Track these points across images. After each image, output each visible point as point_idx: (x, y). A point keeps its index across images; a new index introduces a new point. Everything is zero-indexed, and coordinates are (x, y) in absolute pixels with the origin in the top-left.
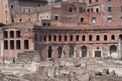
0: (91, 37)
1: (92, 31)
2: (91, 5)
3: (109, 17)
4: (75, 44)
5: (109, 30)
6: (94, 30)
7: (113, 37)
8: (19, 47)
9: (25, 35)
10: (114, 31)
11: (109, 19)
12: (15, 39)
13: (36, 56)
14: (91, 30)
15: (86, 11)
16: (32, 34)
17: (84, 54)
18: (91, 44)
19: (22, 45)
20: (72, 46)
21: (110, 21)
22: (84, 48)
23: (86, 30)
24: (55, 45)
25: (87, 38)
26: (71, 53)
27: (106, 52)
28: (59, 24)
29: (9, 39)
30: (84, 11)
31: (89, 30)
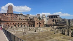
0: (10, 23)
7: (15, 23)
22: (9, 26)
25: (10, 24)
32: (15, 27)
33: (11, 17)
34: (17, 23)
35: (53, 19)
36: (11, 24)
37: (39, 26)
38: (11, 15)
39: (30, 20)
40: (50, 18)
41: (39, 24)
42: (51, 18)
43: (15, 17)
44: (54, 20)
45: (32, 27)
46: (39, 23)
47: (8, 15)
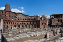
0: (9, 23)
2: (3, 14)
7: (15, 23)
32: (15, 28)
33: (10, 16)
34: (17, 23)
35: (58, 18)
37: (44, 27)
38: (10, 13)
39: (31, 19)
40: (54, 17)
41: (44, 25)
42: (56, 17)
43: (14, 16)
44: (60, 20)
45: (35, 27)
46: (44, 22)
47: (6, 13)
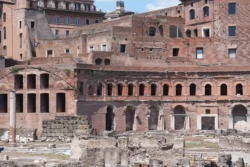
1: (196, 76)
2: (193, 22)
3: (230, 47)
4: (160, 103)
5: (230, 73)
6: (200, 74)
7: (239, 89)
8: (45, 108)
9: (59, 83)
10: (242, 77)
11: (231, 51)
12: (39, 91)
13: (80, 126)
14: (193, 74)
15: (184, 34)
16: (74, 82)
17: (179, 124)
18: (193, 103)
19: (53, 103)
20: (154, 107)
21: (233, 56)
22: (179, 110)
23: (184, 73)
24: (120, 103)
25: (185, 91)
26: (153, 122)
27: (224, 120)
28: (127, 61)
29: (26, 92)
30: (180, 35)
31: (189, 74)
36: (200, 92)
38: (232, 9)
